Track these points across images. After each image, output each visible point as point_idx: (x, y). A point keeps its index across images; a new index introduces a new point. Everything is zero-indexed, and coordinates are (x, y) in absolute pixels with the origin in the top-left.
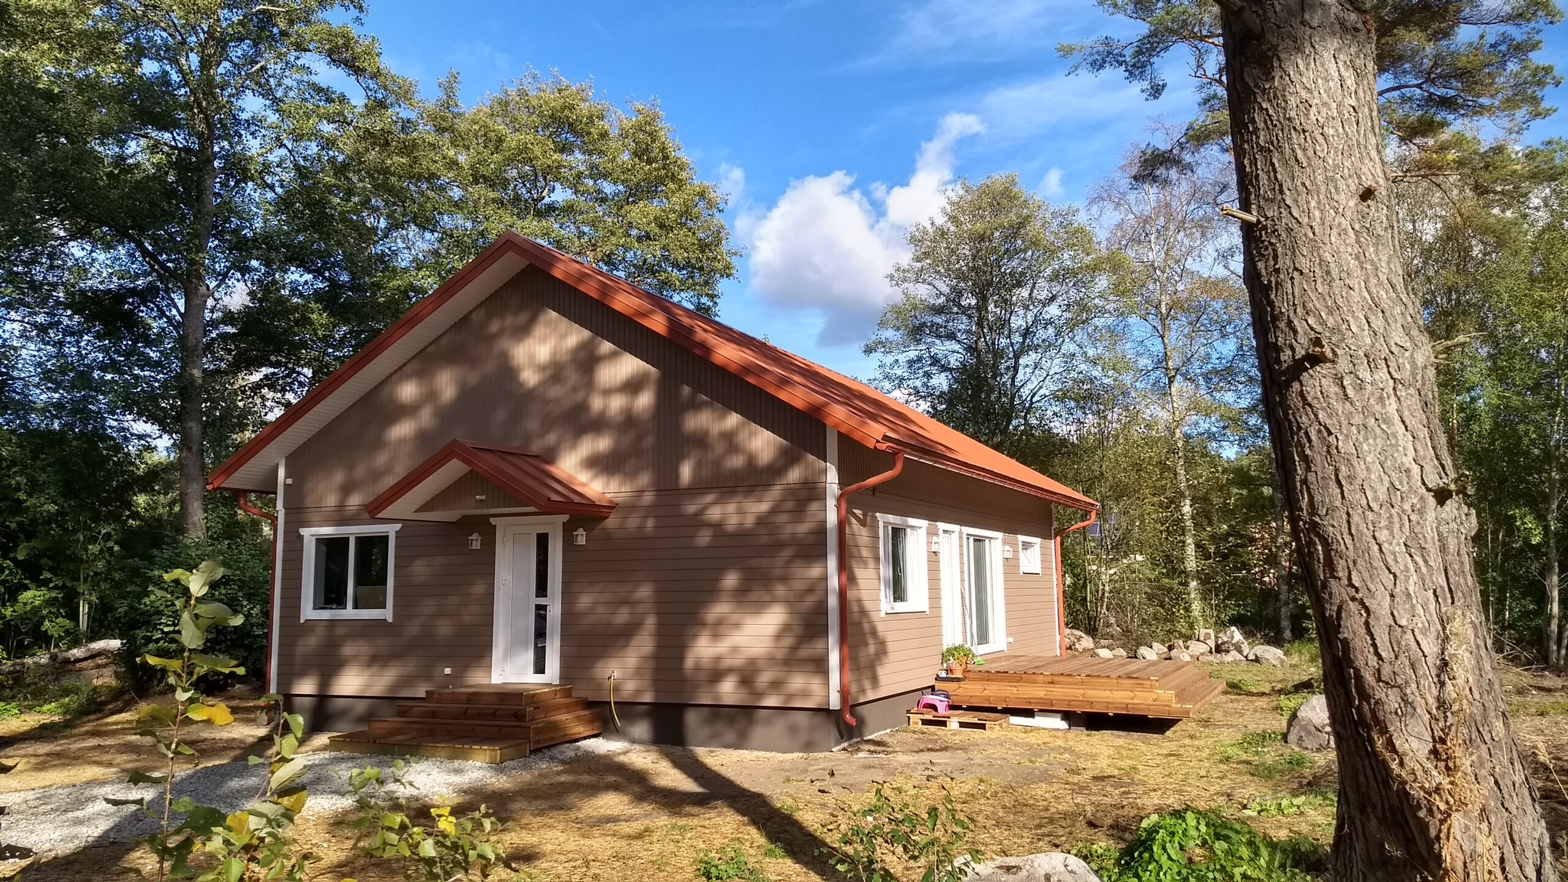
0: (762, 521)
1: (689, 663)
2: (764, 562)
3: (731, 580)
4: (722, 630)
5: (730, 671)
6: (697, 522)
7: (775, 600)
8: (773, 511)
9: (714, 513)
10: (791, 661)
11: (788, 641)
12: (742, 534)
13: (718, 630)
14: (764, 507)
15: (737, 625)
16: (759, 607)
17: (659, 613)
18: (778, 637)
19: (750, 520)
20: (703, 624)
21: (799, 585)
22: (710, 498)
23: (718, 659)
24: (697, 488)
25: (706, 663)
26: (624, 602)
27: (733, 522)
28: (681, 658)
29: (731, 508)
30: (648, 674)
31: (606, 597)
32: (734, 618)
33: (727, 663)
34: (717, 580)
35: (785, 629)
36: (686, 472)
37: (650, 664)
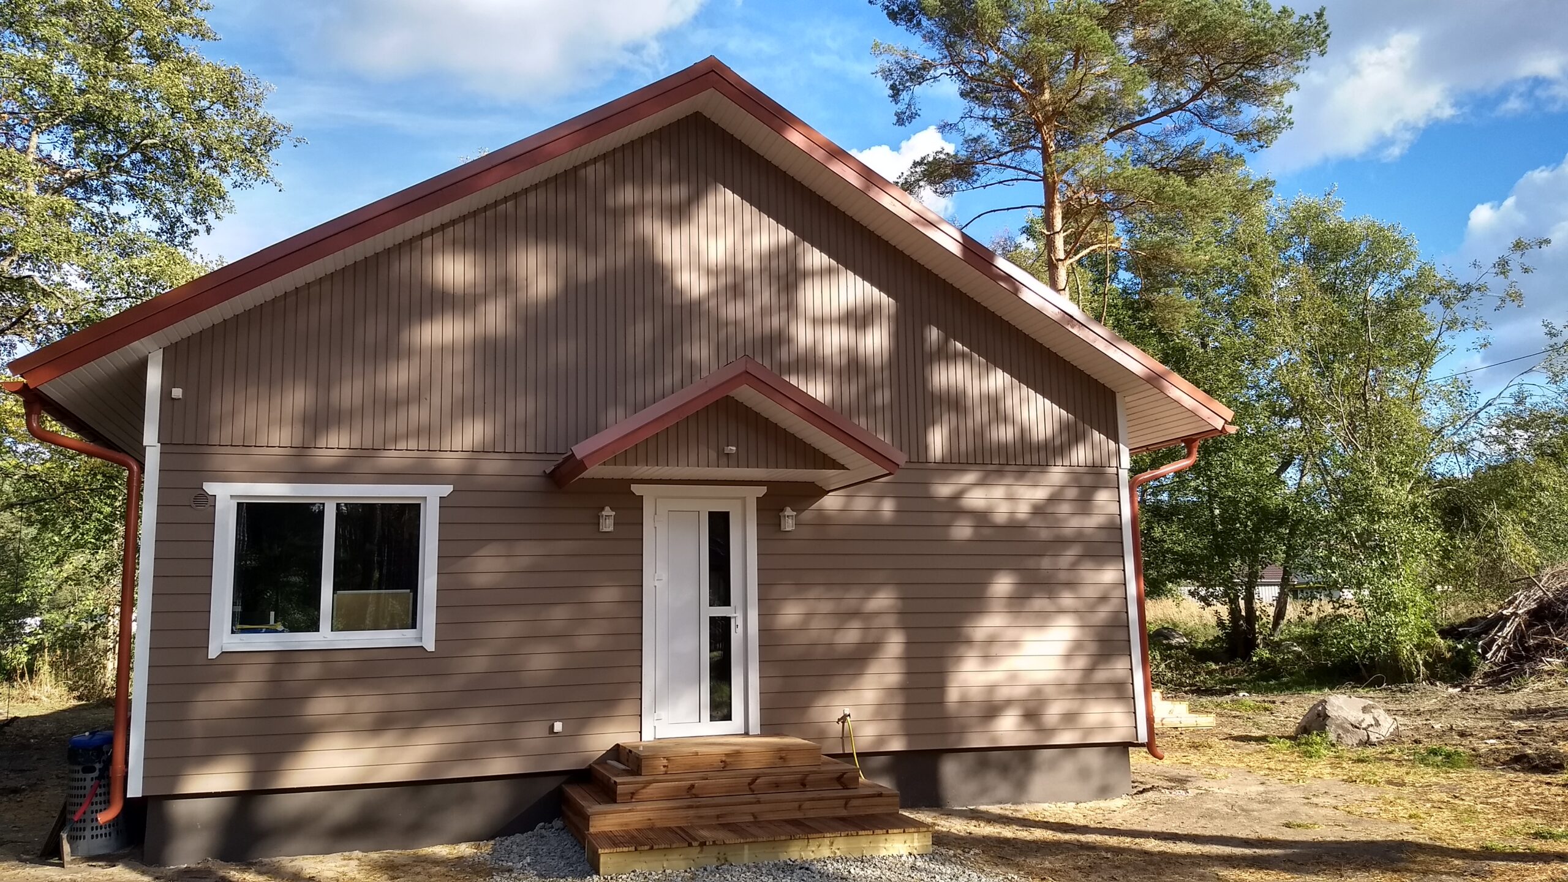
0: (1038, 510)
1: (953, 695)
2: (1046, 563)
3: (1003, 585)
4: (995, 650)
5: (1008, 703)
6: (954, 508)
7: (1062, 611)
8: (1053, 500)
9: (977, 498)
10: (1085, 688)
11: (1081, 662)
12: (1014, 526)
13: (989, 651)
14: (1040, 494)
15: (1015, 643)
16: (1043, 619)
17: (905, 628)
18: (1068, 657)
19: (1023, 510)
20: (969, 642)
21: (1090, 592)
22: (970, 478)
23: (992, 688)
24: (954, 463)
25: (975, 694)
26: (855, 614)
27: (1002, 511)
28: (941, 688)
29: (998, 492)
30: (896, 713)
31: (826, 607)
32: (1011, 634)
33: (1004, 693)
34: (984, 584)
35: (1077, 646)
36: (937, 441)
37: (899, 699)
